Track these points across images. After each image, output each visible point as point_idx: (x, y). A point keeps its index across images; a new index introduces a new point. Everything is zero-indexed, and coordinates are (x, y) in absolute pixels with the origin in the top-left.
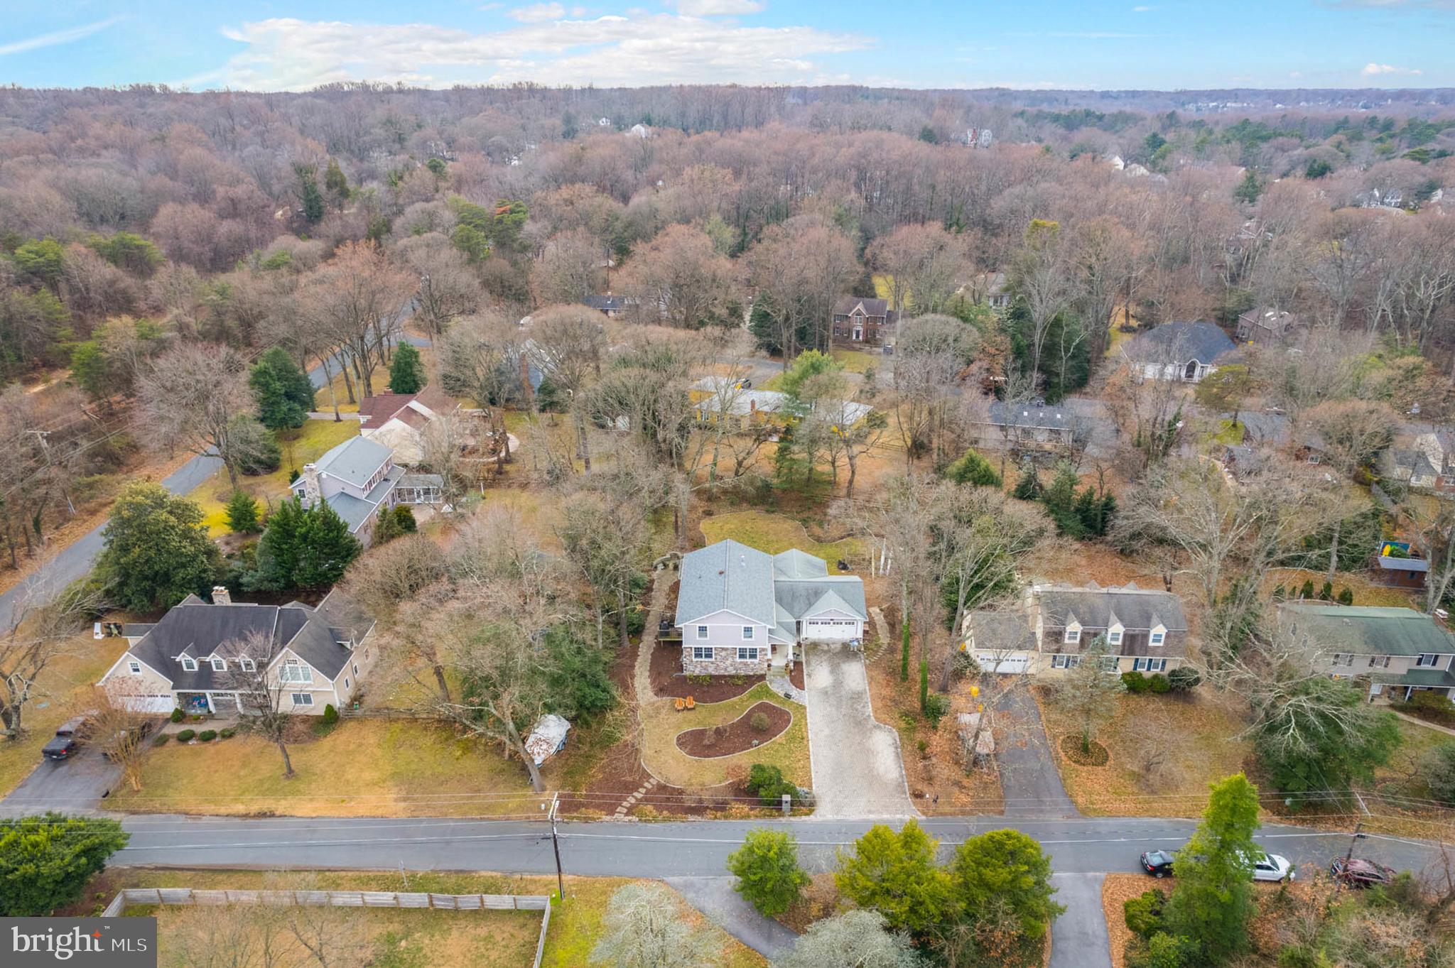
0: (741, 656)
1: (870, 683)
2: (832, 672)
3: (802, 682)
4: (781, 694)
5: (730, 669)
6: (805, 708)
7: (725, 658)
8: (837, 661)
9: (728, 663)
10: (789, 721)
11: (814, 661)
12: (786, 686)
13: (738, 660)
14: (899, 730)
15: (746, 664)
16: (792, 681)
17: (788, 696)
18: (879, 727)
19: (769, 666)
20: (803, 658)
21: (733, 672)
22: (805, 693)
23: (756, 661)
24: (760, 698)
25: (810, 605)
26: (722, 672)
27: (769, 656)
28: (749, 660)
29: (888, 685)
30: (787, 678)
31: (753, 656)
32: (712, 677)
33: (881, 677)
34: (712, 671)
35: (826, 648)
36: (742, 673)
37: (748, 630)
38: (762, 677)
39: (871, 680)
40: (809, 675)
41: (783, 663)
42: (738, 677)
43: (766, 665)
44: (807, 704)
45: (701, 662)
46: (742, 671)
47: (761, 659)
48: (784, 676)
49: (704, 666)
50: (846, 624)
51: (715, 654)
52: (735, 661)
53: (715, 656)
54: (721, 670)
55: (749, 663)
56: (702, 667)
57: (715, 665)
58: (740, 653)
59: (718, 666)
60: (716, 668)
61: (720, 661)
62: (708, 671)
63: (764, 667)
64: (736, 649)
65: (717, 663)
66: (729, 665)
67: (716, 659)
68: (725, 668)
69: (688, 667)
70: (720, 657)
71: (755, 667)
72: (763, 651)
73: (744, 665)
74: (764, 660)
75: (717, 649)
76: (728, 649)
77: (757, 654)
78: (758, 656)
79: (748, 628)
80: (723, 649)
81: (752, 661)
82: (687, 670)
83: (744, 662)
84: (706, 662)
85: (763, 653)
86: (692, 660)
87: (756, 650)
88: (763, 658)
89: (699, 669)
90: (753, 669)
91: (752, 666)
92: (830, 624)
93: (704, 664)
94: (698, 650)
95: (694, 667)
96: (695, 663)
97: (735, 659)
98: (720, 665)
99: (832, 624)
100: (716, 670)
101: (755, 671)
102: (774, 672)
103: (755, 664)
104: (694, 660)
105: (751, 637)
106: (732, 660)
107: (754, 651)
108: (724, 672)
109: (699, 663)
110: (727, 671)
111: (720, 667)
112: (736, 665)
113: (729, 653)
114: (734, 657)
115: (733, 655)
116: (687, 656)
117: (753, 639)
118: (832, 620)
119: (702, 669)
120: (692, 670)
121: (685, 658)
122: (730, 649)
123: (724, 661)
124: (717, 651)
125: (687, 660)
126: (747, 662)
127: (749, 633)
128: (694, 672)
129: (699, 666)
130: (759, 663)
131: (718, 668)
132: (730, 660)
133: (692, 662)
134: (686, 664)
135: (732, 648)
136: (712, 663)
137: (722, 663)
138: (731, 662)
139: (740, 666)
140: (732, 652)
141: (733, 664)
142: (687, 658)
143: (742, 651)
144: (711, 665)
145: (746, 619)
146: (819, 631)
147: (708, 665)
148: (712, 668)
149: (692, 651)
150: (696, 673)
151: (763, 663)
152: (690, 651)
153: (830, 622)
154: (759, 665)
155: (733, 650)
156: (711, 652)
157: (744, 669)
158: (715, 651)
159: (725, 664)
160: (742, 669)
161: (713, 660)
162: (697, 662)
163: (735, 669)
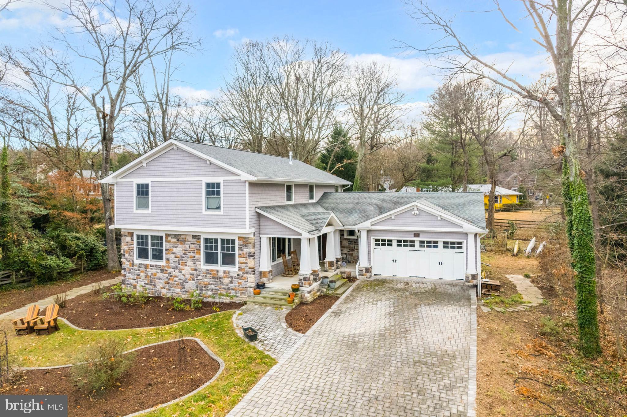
0: (208, 258)
2: (394, 314)
3: (311, 320)
5: (190, 285)
6: (271, 364)
7: (181, 261)
9: (187, 270)
12: (270, 321)
13: (203, 266)
15: (216, 277)
16: (289, 315)
19: (260, 286)
20: (346, 292)
21: (195, 294)
22: (302, 337)
23: (233, 270)
24: (192, 333)
26: (177, 292)
28: (220, 268)
30: (286, 310)
31: (229, 259)
34: (161, 288)
36: (209, 296)
37: (213, 190)
40: (337, 314)
42: (196, 302)
43: (251, 279)
44: (282, 361)
45: (146, 266)
46: (210, 293)
47: (243, 266)
48: (281, 305)
49: (149, 274)
50: (444, 247)
51: (166, 250)
52: (198, 266)
53: (166, 254)
54: (175, 287)
55: (221, 274)
56: (146, 277)
57: (167, 275)
58: (206, 248)
59: (171, 276)
60: (167, 280)
61: (173, 265)
62: (155, 285)
63: (247, 286)
64: (199, 239)
65: (171, 270)
66: (188, 277)
67: (168, 260)
68: (181, 281)
69: (127, 275)
70: (173, 255)
71: (231, 282)
72: (246, 246)
73: (213, 278)
74: (247, 269)
75: (169, 238)
76: (187, 237)
77: (235, 254)
78: (237, 259)
79: (213, 184)
80: (179, 238)
81: (227, 268)
82: (126, 282)
83: (213, 270)
84: (153, 266)
85: (246, 250)
86: (133, 261)
87: (233, 241)
88: (246, 263)
89: (143, 283)
90: (229, 289)
91: (226, 281)
92: (414, 246)
93: (150, 271)
94: (142, 239)
95: (136, 276)
96: (136, 268)
97: (197, 263)
98: (174, 274)
99: (417, 244)
100: (167, 286)
101: (232, 291)
102: (265, 298)
103: (232, 277)
104: (137, 262)
105: (218, 208)
106: (193, 266)
107: (229, 243)
108: (179, 290)
109: (143, 269)
110: (184, 288)
111: (175, 279)
112: (200, 278)
113: (187, 246)
114: (197, 256)
115: (193, 251)
116: (127, 252)
117: (221, 212)
118: (417, 235)
119: (146, 281)
120: (132, 281)
121: (124, 255)
122: (190, 239)
123: (181, 267)
124: (169, 242)
125: (127, 259)
126: (218, 271)
127: (216, 196)
128: (135, 287)
129: (142, 275)
130: (238, 275)
131: (170, 282)
132: (190, 263)
133: (133, 265)
134: (125, 269)
135: (194, 237)
136: (162, 271)
137: (177, 271)
138: (192, 269)
139: (206, 280)
140: (192, 245)
141: (194, 272)
142: (127, 255)
143: (210, 243)
144: (160, 275)
145: (208, 162)
146: (395, 261)
147: (155, 275)
148: (161, 281)
149: (132, 240)
150: (138, 287)
151: (245, 275)
152: (128, 239)
153: (413, 242)
154: (240, 281)
155: (194, 241)
156: (161, 245)
157: (213, 287)
158: (166, 242)
159: (181, 272)
160: (210, 287)
161: (163, 263)
162: (140, 266)
163: (197, 287)
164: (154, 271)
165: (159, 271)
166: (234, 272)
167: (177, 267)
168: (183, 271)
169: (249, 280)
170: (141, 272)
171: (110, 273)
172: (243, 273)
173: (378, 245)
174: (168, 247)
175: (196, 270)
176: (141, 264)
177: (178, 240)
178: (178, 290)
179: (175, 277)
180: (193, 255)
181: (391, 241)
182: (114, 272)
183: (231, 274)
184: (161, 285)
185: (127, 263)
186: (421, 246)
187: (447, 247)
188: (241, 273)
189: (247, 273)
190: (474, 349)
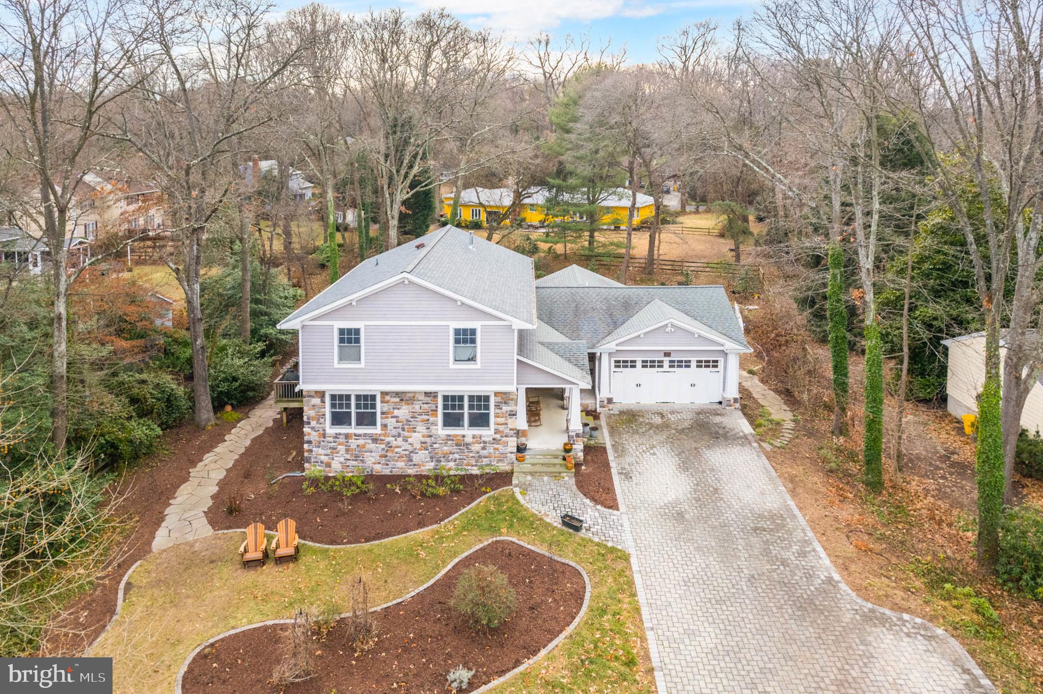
0: (452, 420)
1: (793, 493)
2: (685, 466)
3: (609, 490)
4: (553, 519)
5: (421, 456)
6: (626, 558)
7: (408, 426)
8: (689, 444)
9: (416, 438)
10: (578, 598)
11: (632, 444)
12: (567, 498)
13: (441, 431)
14: (955, 629)
15: (461, 444)
16: (580, 485)
17: (572, 523)
18: (884, 621)
19: (521, 449)
20: (605, 438)
21: (428, 467)
22: (621, 516)
23: (487, 433)
24: (494, 530)
25: (616, 325)
26: (400, 467)
27: (521, 422)
28: (467, 432)
29: (844, 499)
30: (569, 479)
31: (480, 420)
32: (371, 477)
33: (816, 480)
34: (374, 463)
35: (658, 420)
36: (451, 468)
37: (465, 337)
38: (505, 478)
39: (794, 485)
40: (626, 475)
41: (556, 443)
42: (439, 479)
43: (513, 443)
44: (632, 551)
45: (347, 436)
46: (452, 464)
47: (501, 428)
48: (560, 473)
49: (353, 446)
50: (698, 366)
51: (382, 413)
52: (433, 432)
53: (382, 418)
54: (397, 461)
55: (469, 439)
56: (347, 451)
57: (383, 446)
58: (445, 407)
59: (391, 447)
60: (384, 453)
61: (394, 432)
62: (363, 461)
63: (507, 451)
64: (436, 397)
65: (388, 439)
66: (418, 446)
67: (385, 426)
68: (407, 452)
69: (314, 449)
70: (395, 420)
71: (484, 448)
72: (506, 403)
73: (457, 445)
74: (507, 431)
75: (387, 398)
76: (417, 395)
77: (488, 414)
78: (492, 419)
79: (465, 331)
80: (403, 397)
81: (477, 431)
82: (313, 460)
83: (456, 436)
84: (360, 436)
85: (505, 408)
86: (324, 430)
87: (487, 398)
88: (506, 424)
89: (342, 459)
90: (480, 457)
91: (476, 447)
92: (662, 366)
93: (353, 443)
94: (340, 400)
95: (329, 451)
96: (331, 439)
97: (432, 427)
98: (394, 443)
99: (666, 364)
100: (383, 461)
101: (484, 460)
102: (533, 465)
103: (485, 442)
104: (331, 430)
105: (472, 359)
106: (425, 432)
107: (480, 401)
108: (403, 464)
109: (342, 439)
110: (411, 461)
111: (396, 450)
112: (435, 446)
113: (417, 407)
114: (432, 419)
115: (427, 414)
116: (313, 418)
117: (478, 365)
118: (667, 354)
119: (348, 457)
120: (323, 458)
121: (309, 423)
122: (422, 397)
123: (406, 434)
124: (388, 402)
125: (313, 428)
126: (464, 436)
127: (469, 345)
128: (328, 465)
129: (342, 449)
130: (494, 439)
131: (389, 454)
132: (421, 428)
133: (324, 436)
134: (310, 442)
135: (427, 394)
136: (375, 440)
137: (400, 439)
138: (423, 436)
139: (446, 448)
140: (425, 406)
141: (428, 440)
142: (313, 423)
143: (453, 401)
144: (372, 446)
145: (459, 303)
146: (638, 385)
147: (364, 446)
148: (373, 454)
149: (323, 402)
150: (333, 465)
151: (504, 439)
152: (316, 401)
153: (662, 362)
154: (496, 446)
155: (428, 399)
156: (373, 406)
157: (457, 456)
158: (382, 402)
159: (407, 441)
160: (451, 456)
161: (377, 430)
162: (337, 436)
163: (432, 458)
164: (361, 442)
165: (370, 441)
166: (488, 436)
167: (399, 435)
168: (409, 440)
169: (510, 444)
170: (339, 444)
171: (204, 429)
172: (502, 437)
173: (619, 366)
174: (385, 409)
175: (430, 436)
176: (340, 434)
177: (402, 400)
178: (401, 464)
179: (398, 447)
180: (426, 417)
181: (635, 362)
182: (210, 428)
183: (483, 439)
184: (373, 460)
185: (314, 434)
186: (670, 366)
187: (701, 366)
188: (498, 436)
189: (506, 436)
190: (792, 503)
